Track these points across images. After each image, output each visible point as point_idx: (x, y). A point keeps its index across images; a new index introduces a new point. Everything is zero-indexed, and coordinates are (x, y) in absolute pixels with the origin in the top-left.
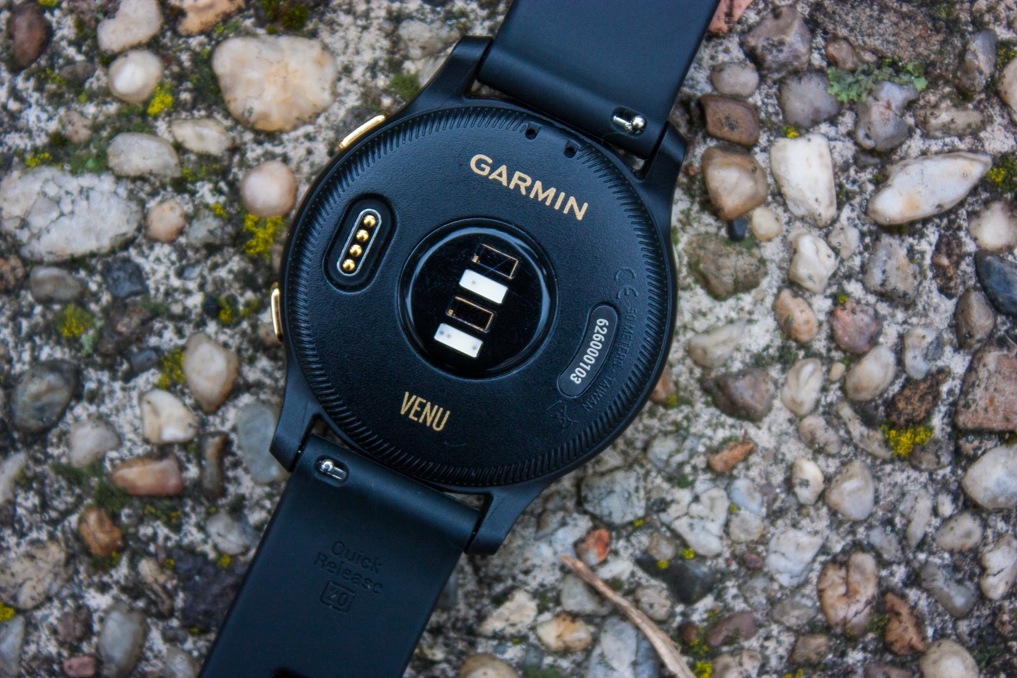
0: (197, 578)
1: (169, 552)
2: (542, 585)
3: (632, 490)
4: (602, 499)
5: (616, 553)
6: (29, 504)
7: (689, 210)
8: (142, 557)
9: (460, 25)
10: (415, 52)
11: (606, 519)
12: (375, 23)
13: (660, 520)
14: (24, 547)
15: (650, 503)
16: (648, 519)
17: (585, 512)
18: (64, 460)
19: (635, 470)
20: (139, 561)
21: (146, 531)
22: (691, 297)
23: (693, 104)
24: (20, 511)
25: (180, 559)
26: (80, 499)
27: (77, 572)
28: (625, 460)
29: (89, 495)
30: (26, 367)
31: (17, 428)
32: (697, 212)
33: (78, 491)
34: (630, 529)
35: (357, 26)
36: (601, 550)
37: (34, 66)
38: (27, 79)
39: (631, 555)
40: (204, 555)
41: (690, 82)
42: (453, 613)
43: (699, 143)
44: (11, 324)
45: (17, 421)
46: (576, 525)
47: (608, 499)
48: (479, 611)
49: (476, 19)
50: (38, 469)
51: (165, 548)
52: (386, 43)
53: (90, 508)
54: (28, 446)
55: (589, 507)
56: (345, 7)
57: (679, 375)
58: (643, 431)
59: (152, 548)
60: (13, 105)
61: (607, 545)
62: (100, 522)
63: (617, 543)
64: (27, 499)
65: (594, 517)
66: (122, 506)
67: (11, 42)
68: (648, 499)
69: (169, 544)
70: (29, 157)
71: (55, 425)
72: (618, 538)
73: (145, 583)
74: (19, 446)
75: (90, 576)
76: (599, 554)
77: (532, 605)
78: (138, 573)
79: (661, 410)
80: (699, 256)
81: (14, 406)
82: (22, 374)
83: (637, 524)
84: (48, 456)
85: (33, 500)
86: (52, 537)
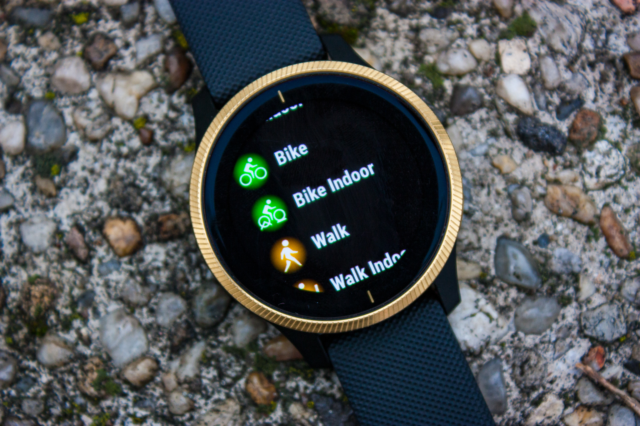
0: (331, 412)
1: (309, 397)
2: (563, 389)
3: (616, 317)
4: (597, 325)
5: (610, 362)
6: (210, 376)
7: (625, 128)
8: (291, 403)
9: (459, 29)
10: (432, 49)
11: (600, 339)
12: (402, 34)
13: (637, 335)
14: (210, 406)
15: (628, 325)
16: (629, 336)
17: (585, 336)
18: (230, 344)
19: (616, 304)
20: (289, 405)
21: (291, 384)
22: (635, 185)
23: (617, 61)
24: (205, 381)
25: (317, 401)
26: (245, 368)
27: (248, 418)
28: (607, 298)
29: (250, 364)
30: (199, 285)
31: (197, 325)
32: (631, 129)
33: (243, 362)
34: (617, 344)
35: (391, 37)
36: (600, 360)
37: (183, 87)
38: (180, 96)
39: (620, 361)
40: (333, 396)
41: (614, 47)
42: (505, 416)
43: (626, 85)
44: (185, 258)
45: (198, 319)
46: (580, 346)
47: (600, 325)
48: (523, 412)
49: (468, 24)
50: (214, 352)
51: (305, 394)
52: (411, 46)
53: (252, 373)
54: (205, 337)
55: (587, 332)
56: (381, 26)
57: (634, 238)
58: (616, 278)
59: (297, 396)
60: (172, 115)
61: (604, 356)
62: (261, 381)
63: (610, 355)
64: (208, 373)
65: (592, 339)
66: (274, 369)
67: (166, 74)
68: (627, 322)
69: (308, 391)
70: (186, 146)
71: (222, 320)
72: (610, 351)
73: (296, 420)
74: (200, 337)
75: (257, 420)
76: (599, 364)
77: (560, 402)
78: (289, 414)
79: (626, 263)
80: (637, 157)
81: (195, 310)
82: (197, 289)
83: (622, 340)
84: (220, 342)
85: (213, 373)
86: (228, 396)
